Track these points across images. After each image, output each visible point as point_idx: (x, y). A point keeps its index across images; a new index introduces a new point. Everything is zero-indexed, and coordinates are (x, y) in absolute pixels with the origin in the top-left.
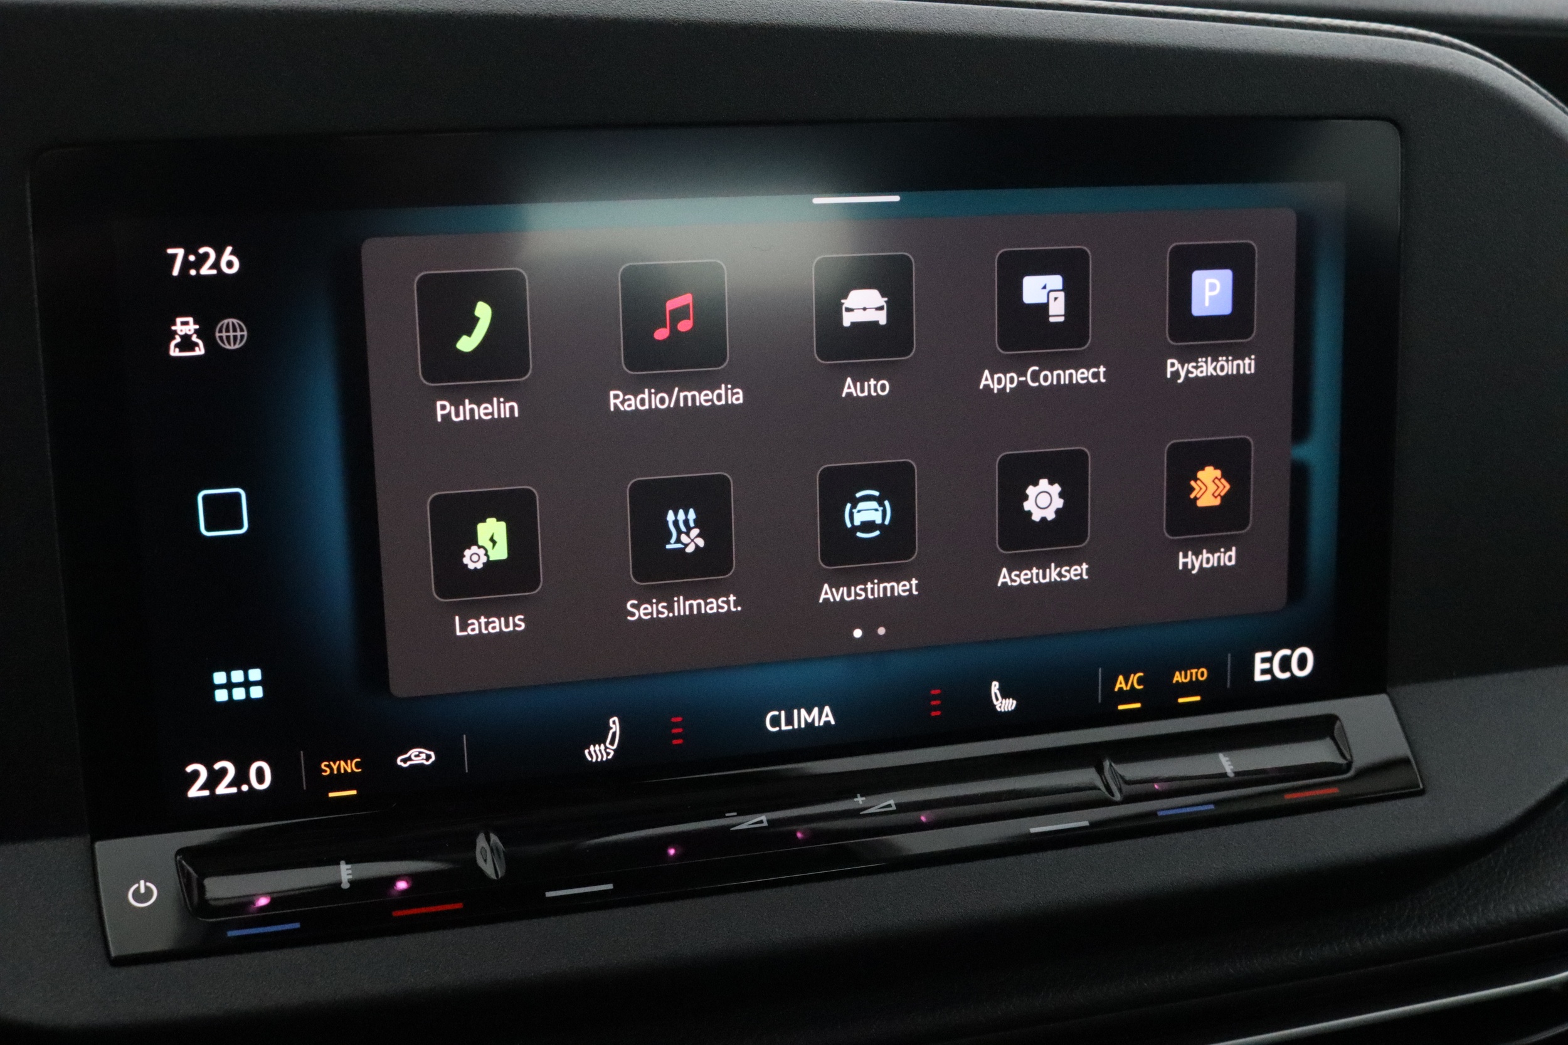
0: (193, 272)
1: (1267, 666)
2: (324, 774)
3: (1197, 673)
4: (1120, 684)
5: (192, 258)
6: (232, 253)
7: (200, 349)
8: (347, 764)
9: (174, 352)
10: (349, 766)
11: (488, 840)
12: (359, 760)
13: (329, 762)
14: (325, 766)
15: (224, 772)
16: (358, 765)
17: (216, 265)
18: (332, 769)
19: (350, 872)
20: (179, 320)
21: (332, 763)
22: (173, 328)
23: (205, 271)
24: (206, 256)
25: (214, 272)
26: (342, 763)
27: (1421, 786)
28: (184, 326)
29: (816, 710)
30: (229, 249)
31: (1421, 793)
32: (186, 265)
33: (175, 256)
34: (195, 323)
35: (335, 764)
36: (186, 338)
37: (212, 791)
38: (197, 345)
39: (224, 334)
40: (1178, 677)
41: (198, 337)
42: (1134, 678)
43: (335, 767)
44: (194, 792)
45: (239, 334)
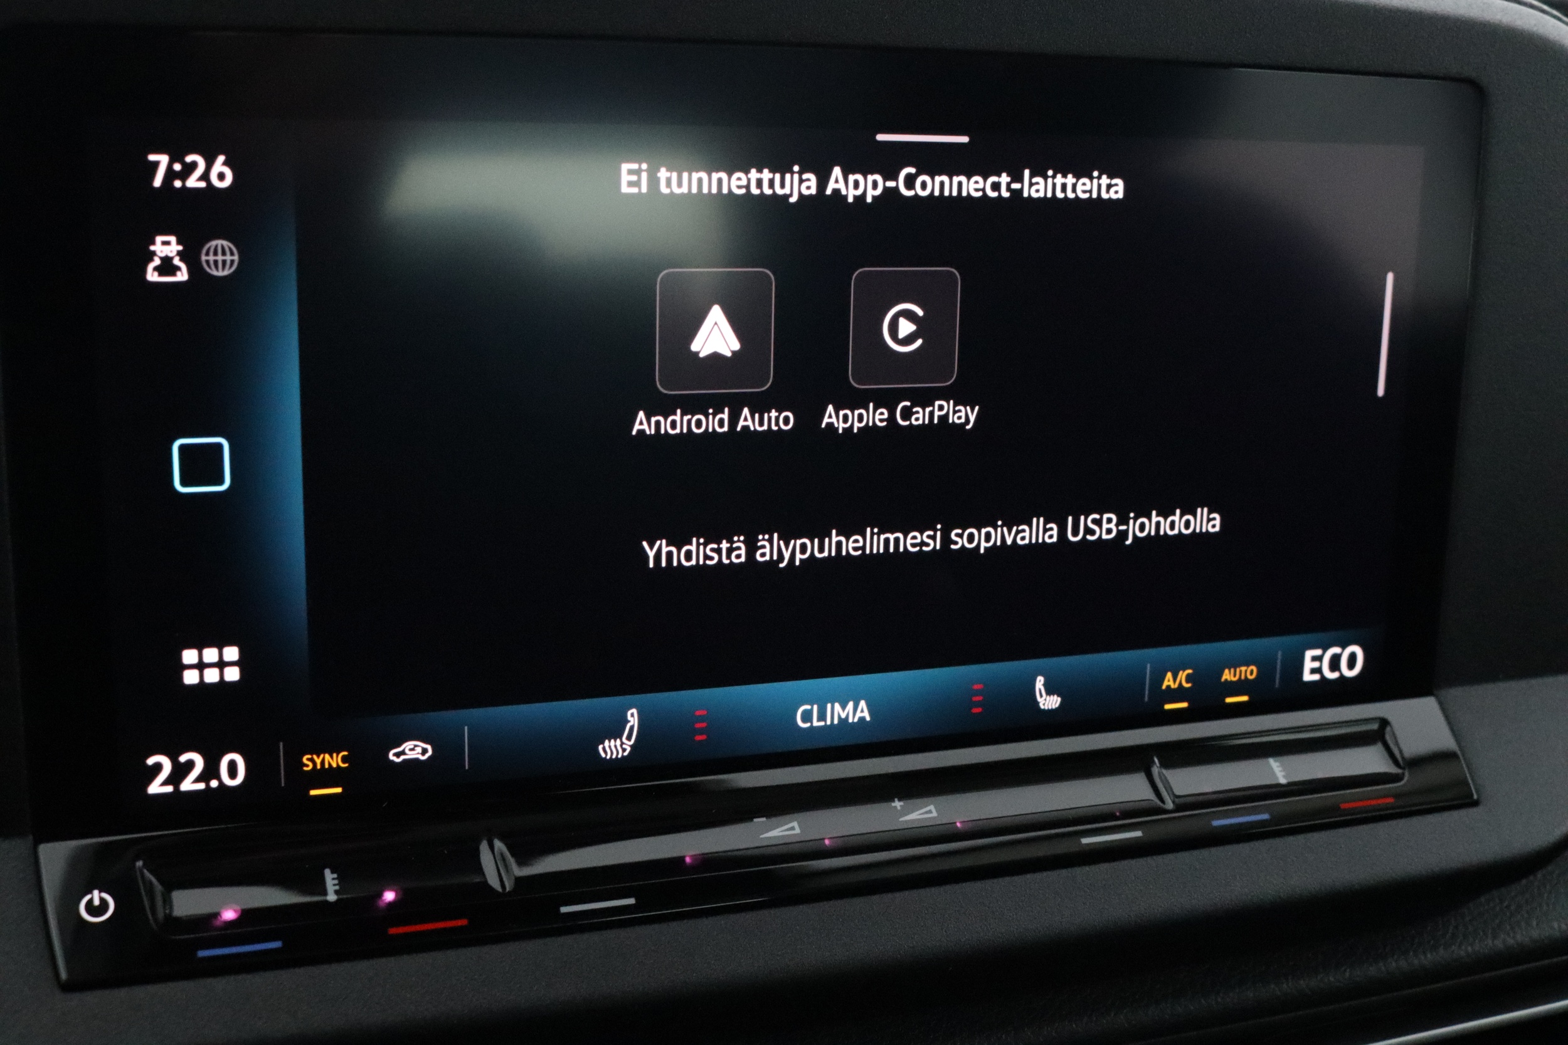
0: (178, 184)
1: (1316, 664)
2: (305, 769)
3: (1246, 671)
4: (1169, 681)
5: (177, 167)
6: (225, 163)
7: (182, 275)
8: (332, 758)
9: (152, 276)
10: (335, 760)
11: (491, 847)
12: (345, 753)
13: (312, 754)
14: (308, 759)
15: (190, 764)
16: (344, 760)
17: (205, 177)
18: (314, 763)
19: (336, 882)
20: (159, 239)
21: (315, 757)
22: (152, 248)
23: (193, 182)
24: (194, 166)
25: (203, 184)
26: (327, 756)
27: (1475, 797)
28: (166, 246)
29: (851, 705)
30: (221, 159)
31: (1475, 804)
32: (170, 175)
33: (156, 164)
34: (179, 243)
35: (318, 757)
36: (167, 260)
37: (177, 787)
38: (179, 269)
39: (211, 258)
40: (1228, 676)
41: (181, 260)
42: (1182, 675)
43: (318, 761)
44: (156, 788)
45: (228, 258)
